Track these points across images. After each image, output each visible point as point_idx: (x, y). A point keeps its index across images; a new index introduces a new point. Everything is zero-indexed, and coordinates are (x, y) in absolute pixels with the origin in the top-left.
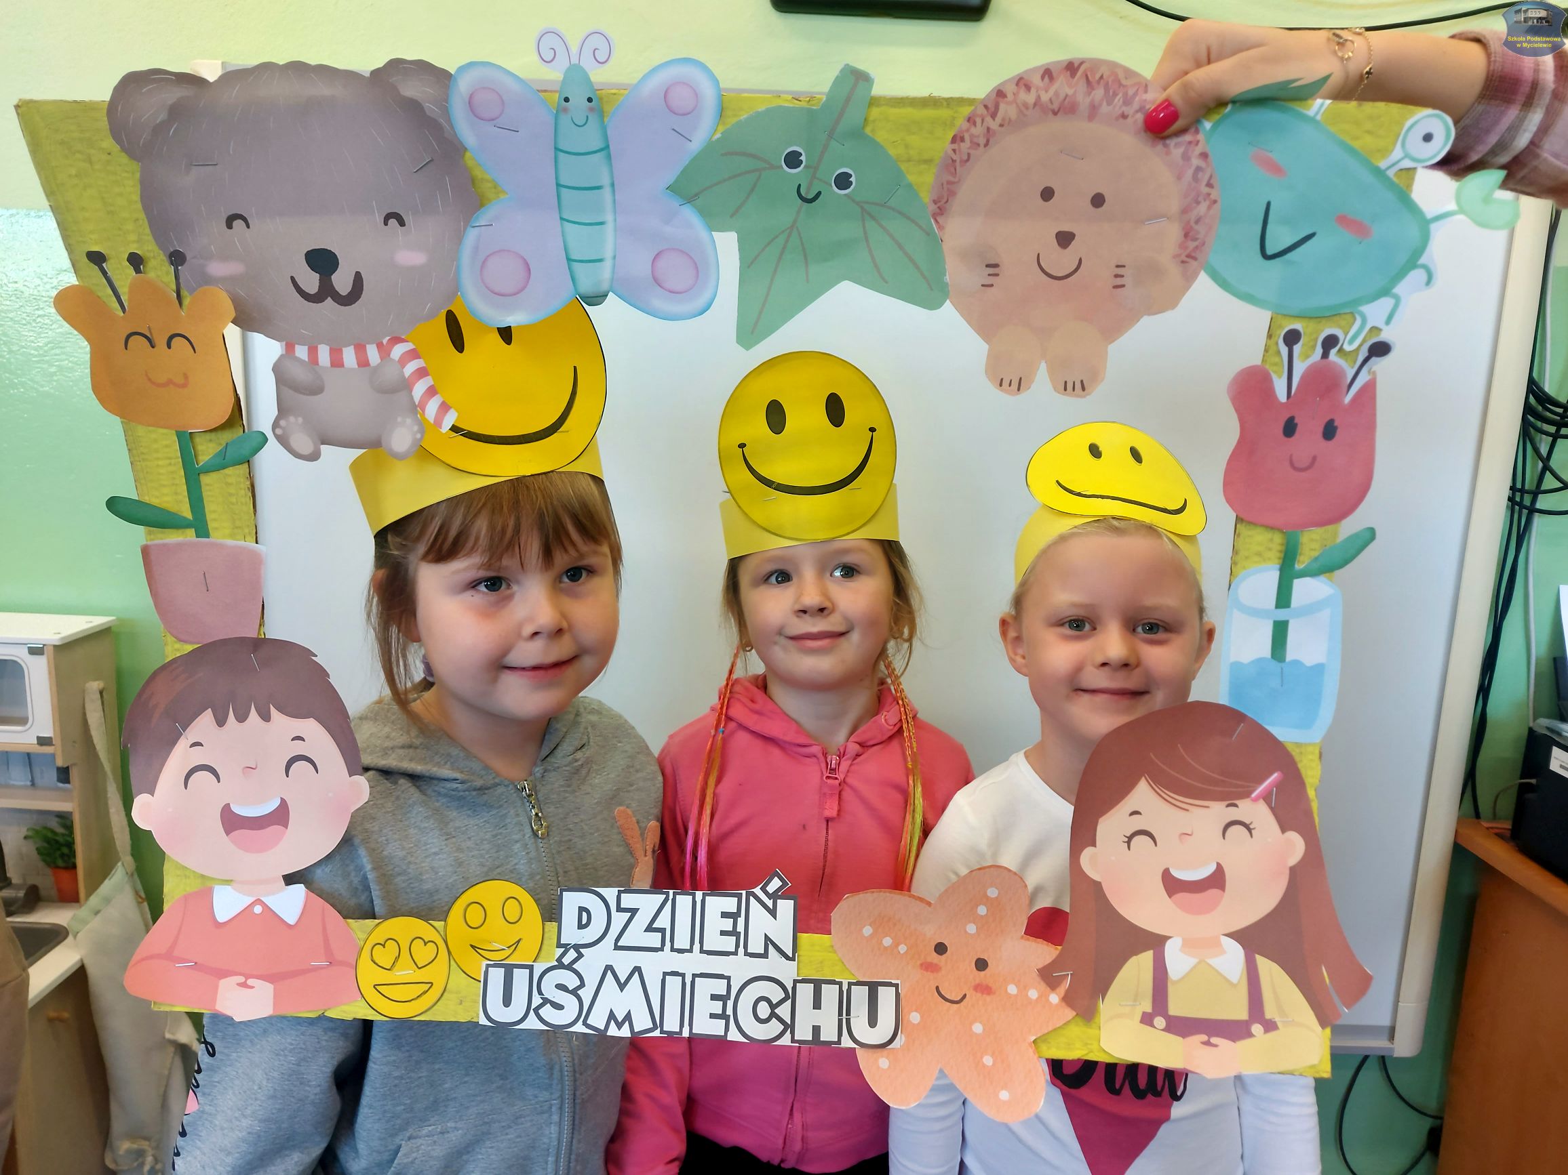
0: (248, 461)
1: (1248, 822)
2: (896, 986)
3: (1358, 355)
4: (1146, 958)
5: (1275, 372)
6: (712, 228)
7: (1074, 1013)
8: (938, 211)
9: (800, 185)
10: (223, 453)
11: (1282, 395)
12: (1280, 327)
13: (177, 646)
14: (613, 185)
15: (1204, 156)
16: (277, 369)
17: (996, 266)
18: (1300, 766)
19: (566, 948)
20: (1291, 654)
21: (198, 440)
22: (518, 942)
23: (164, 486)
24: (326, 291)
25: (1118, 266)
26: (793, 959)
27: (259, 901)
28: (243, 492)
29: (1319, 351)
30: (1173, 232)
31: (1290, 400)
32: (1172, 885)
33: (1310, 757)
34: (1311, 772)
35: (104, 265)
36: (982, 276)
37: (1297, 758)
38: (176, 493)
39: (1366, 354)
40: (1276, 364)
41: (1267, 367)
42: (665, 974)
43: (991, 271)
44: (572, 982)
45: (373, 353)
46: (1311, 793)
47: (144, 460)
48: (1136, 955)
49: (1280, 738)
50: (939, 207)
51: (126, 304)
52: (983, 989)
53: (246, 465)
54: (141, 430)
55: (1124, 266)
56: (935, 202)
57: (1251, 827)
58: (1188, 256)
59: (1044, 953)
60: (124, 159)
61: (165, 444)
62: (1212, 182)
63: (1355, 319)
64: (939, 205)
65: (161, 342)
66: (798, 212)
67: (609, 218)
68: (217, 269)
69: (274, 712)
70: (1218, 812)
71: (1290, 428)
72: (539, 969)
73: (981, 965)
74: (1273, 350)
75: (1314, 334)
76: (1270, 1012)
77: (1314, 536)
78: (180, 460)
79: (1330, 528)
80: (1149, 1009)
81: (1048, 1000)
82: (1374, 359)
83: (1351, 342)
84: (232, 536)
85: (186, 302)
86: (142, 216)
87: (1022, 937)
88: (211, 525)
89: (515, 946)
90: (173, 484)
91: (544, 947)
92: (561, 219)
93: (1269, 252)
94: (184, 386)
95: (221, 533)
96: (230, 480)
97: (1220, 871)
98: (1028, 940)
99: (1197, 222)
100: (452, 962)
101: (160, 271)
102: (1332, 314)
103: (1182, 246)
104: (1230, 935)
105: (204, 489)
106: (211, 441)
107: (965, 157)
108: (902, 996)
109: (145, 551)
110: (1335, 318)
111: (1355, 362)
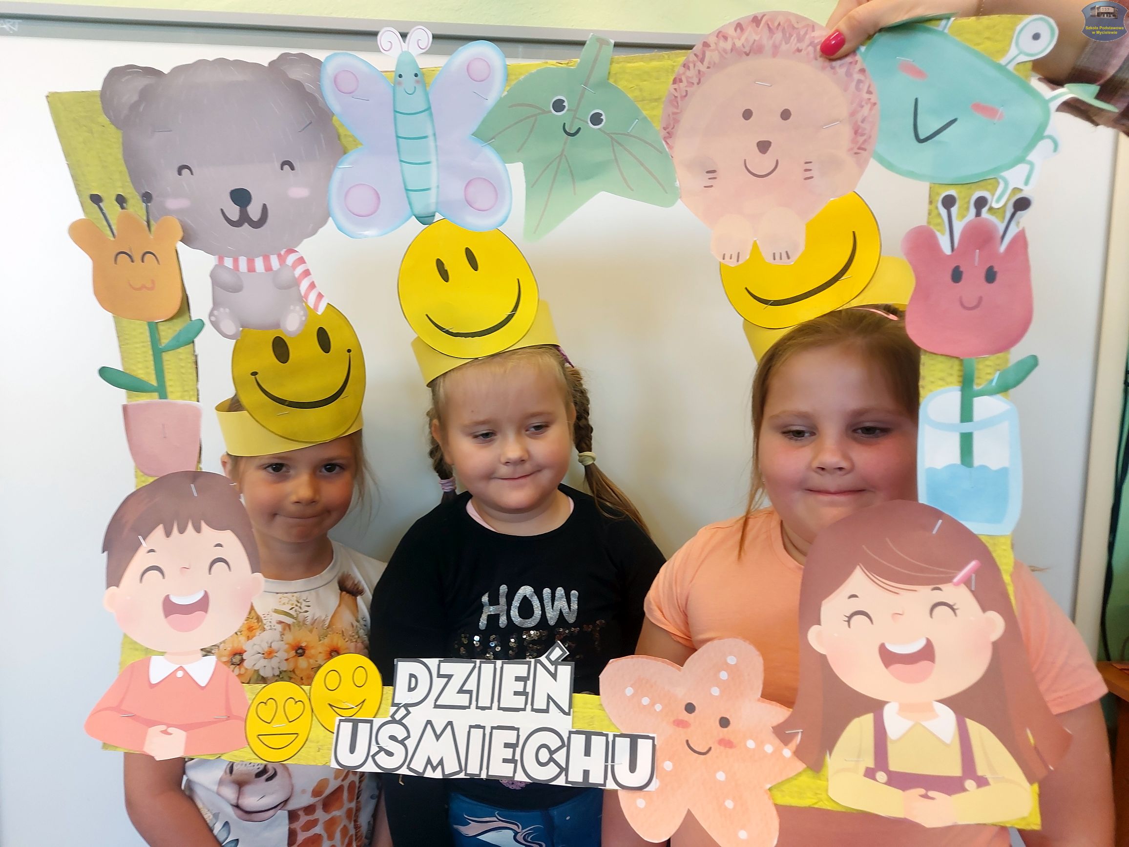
0: (193, 342)
1: (951, 603)
2: (653, 738)
3: (1005, 212)
4: (867, 720)
5: (938, 231)
6: (505, 161)
7: (804, 766)
8: (668, 135)
9: (565, 123)
10: (177, 338)
11: (946, 249)
12: (938, 194)
13: (143, 479)
14: (435, 135)
15: (862, 71)
16: (213, 275)
17: (714, 171)
18: (994, 555)
19: (397, 706)
20: (977, 461)
21: (162, 327)
22: (364, 701)
23: (139, 362)
24: (244, 219)
25: (806, 163)
26: (568, 714)
27: (181, 668)
28: (190, 365)
29: (973, 211)
30: (846, 132)
31: (954, 252)
32: (888, 658)
33: (1004, 547)
34: (1005, 560)
35: (101, 204)
36: (705, 180)
37: (991, 548)
38: (147, 368)
39: (1012, 210)
40: (938, 224)
41: (932, 227)
42: (471, 727)
43: (711, 175)
44: (401, 733)
45: (275, 262)
46: (1007, 578)
47: (127, 344)
48: (858, 717)
49: (976, 532)
50: (668, 133)
51: (115, 231)
52: (726, 743)
53: (192, 345)
54: (125, 322)
55: (811, 162)
56: (665, 129)
57: (955, 607)
58: (859, 148)
59: (779, 714)
60: (112, 129)
61: (141, 331)
62: (871, 89)
63: (998, 183)
64: (667, 130)
65: (137, 257)
66: (565, 143)
67: (433, 158)
68: (172, 204)
69: (204, 525)
70: (925, 595)
71: (957, 275)
72: (377, 722)
73: (724, 722)
74: (934, 213)
75: (966, 198)
76: (981, 771)
77: (988, 363)
78: (149, 343)
79: (1001, 355)
80: (871, 765)
81: (782, 754)
82: (1019, 213)
83: (998, 201)
84: (182, 397)
85: (153, 229)
86: (124, 169)
87: (759, 700)
88: (169, 389)
89: (360, 705)
90: (146, 361)
91: (382, 706)
92: (401, 161)
93: (922, 137)
94: (152, 288)
95: (175, 397)
96: (181, 357)
97: (929, 646)
98: (763, 702)
99: (863, 121)
100: (314, 718)
101: (136, 207)
102: (980, 182)
103: (854, 141)
104: (941, 701)
105: (165, 363)
106: (169, 328)
107: (685, 94)
108: (657, 747)
109: (125, 408)
110: (982, 183)
111: (1004, 218)
